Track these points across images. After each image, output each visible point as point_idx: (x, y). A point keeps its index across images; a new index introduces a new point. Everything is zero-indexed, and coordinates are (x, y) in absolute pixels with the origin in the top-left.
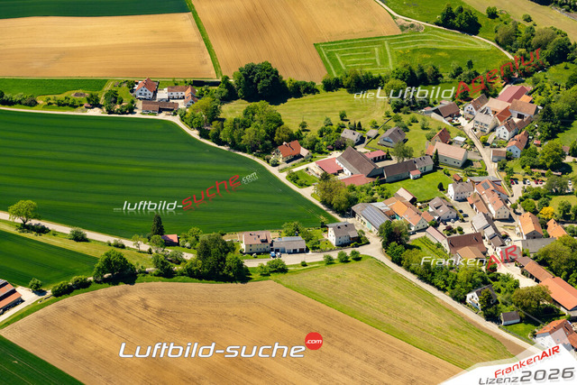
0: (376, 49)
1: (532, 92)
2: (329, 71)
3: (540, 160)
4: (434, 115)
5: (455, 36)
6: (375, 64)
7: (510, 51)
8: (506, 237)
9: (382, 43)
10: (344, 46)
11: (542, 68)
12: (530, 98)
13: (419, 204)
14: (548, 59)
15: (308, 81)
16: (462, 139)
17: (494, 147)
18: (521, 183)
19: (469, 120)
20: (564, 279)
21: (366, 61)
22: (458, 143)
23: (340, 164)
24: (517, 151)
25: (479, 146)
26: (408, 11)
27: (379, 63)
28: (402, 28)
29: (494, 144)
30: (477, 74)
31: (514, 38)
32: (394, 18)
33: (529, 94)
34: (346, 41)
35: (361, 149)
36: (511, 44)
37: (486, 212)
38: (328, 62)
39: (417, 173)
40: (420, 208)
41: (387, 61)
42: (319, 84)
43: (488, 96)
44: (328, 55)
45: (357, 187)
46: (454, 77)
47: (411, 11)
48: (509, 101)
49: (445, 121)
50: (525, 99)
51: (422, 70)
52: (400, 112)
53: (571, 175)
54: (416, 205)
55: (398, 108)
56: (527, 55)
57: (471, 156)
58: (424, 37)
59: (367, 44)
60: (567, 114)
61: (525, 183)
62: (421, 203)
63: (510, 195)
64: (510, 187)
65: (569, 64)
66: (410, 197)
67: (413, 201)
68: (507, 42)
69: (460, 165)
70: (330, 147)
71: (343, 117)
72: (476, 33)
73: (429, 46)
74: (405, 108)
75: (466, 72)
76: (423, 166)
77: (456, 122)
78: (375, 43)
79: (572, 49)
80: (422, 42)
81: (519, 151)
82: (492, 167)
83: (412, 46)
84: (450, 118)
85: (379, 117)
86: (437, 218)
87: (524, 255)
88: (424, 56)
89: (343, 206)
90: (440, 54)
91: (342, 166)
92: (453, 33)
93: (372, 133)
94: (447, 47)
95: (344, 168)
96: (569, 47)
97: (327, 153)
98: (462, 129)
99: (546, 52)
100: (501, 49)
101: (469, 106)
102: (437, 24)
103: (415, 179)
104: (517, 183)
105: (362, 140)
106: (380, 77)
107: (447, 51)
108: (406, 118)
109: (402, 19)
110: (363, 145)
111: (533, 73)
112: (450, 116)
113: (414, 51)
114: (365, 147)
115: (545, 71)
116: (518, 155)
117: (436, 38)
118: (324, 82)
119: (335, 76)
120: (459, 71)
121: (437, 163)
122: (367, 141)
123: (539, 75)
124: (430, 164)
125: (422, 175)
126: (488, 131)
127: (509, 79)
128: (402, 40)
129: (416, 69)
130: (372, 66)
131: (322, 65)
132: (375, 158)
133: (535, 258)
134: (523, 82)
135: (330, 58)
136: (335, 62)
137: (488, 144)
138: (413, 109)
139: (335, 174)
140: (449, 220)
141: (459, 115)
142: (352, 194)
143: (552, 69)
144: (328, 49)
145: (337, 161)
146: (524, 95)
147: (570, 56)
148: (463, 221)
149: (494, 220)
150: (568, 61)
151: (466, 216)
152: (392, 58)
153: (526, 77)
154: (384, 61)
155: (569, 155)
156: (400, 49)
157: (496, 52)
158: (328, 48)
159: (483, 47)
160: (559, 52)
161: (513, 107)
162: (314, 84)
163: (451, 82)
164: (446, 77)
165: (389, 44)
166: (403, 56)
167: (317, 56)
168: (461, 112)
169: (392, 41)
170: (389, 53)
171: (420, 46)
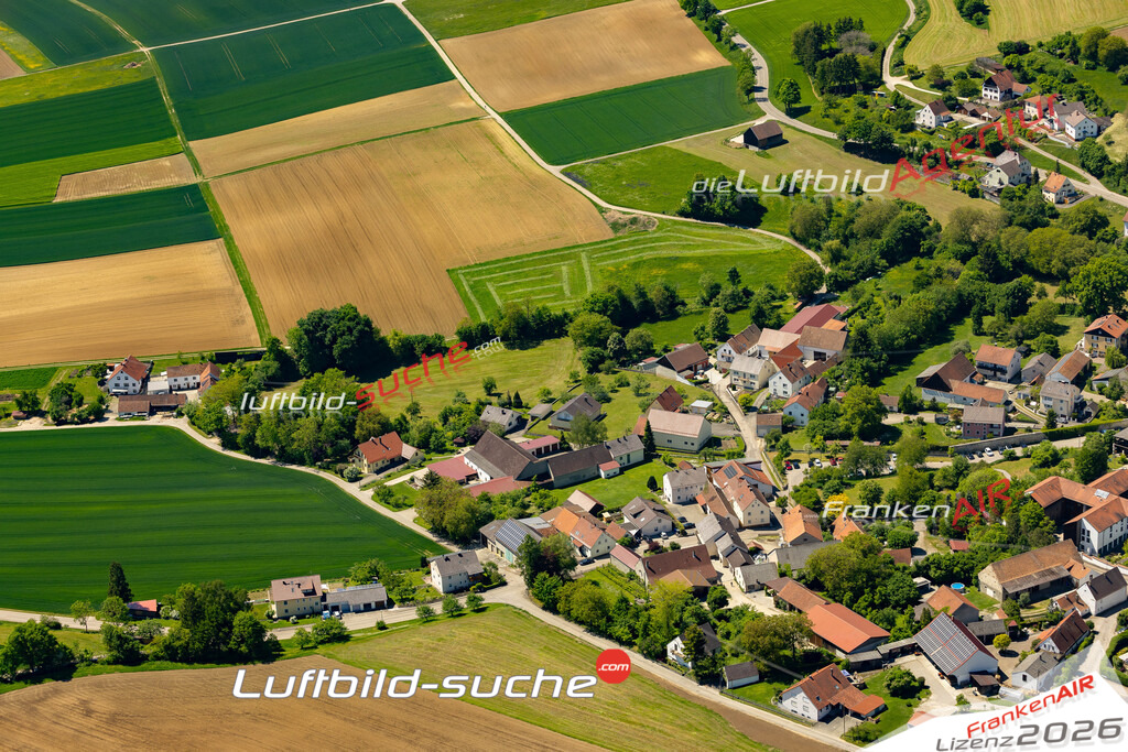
0: (564, 268)
1: (850, 314)
2: (474, 315)
3: (842, 423)
4: (660, 370)
5: (717, 232)
6: (560, 294)
7: (818, 249)
8: (757, 551)
9: (577, 257)
10: (503, 269)
11: (873, 271)
12: (843, 324)
13: (606, 515)
14: (883, 255)
15: (430, 333)
16: (706, 404)
17: (765, 412)
18: (804, 466)
19: (725, 372)
20: (847, 606)
21: (543, 291)
22: (698, 411)
23: (471, 464)
24: (800, 413)
25: (737, 414)
26: (630, 196)
27: (567, 293)
28: (615, 226)
29: (765, 408)
30: (748, 293)
31: (823, 224)
32: (602, 210)
33: (843, 319)
34: (508, 259)
35: (518, 438)
36: (818, 236)
37: (726, 514)
38: (473, 298)
39: (614, 466)
40: (609, 521)
41: (583, 287)
42: (451, 339)
43: (761, 326)
44: (471, 287)
45: (495, 495)
46: (706, 303)
47: (635, 195)
48: (798, 332)
49: (679, 378)
50: (834, 325)
51: (642, 294)
52: (599, 371)
53: (897, 445)
54: (601, 516)
55: (594, 366)
56: (845, 252)
57: (717, 430)
58: (658, 239)
59: (548, 261)
60: (902, 341)
61: (811, 465)
62: (611, 512)
63: (781, 486)
64: (783, 473)
65: (923, 262)
66: (593, 504)
67: (597, 511)
68: (809, 234)
69: (696, 448)
70: (459, 440)
71: (489, 388)
72: (755, 223)
73: (664, 253)
74: (608, 362)
75: (728, 289)
76: (624, 452)
77: (699, 378)
78: (563, 258)
79: (929, 233)
80: (652, 248)
81: (806, 413)
82: (756, 447)
83: (632, 258)
84: (689, 372)
85: (558, 383)
86: (634, 532)
87: (783, 575)
88: (654, 272)
89: (463, 527)
90: (685, 266)
91: (475, 467)
92: (713, 228)
93: (540, 409)
94: (699, 252)
95: (479, 471)
96: (924, 230)
97: (452, 451)
98: (711, 388)
99: (879, 242)
100: (802, 248)
101: (726, 348)
102: (683, 214)
103: (609, 477)
104: (797, 467)
105: (521, 424)
106: (566, 315)
107: (700, 260)
108: (606, 381)
109: (616, 212)
110: (522, 432)
111: (856, 282)
112: (690, 368)
113: (636, 265)
114: (524, 436)
115: (880, 277)
116: (806, 419)
117: (680, 239)
118: (459, 333)
119: (483, 319)
120: (715, 290)
121: (651, 446)
122: (530, 423)
123: (868, 285)
124: (637, 449)
125: (622, 471)
126: (757, 386)
127: (808, 297)
128: (613, 247)
129: (632, 295)
130: (555, 299)
131: (460, 306)
132: (539, 450)
133: (799, 580)
134: (836, 299)
135: (475, 293)
136: (485, 298)
137: (754, 409)
138: (623, 364)
139: (462, 483)
140: (659, 536)
141: (708, 367)
142: (483, 507)
143: (894, 273)
144: (471, 276)
145: (466, 461)
146: (831, 321)
147: (925, 244)
148: (685, 534)
149: (741, 528)
150: (922, 256)
151: (692, 526)
152: (594, 281)
153: (841, 291)
154: (578, 286)
155: (899, 411)
156: (609, 264)
157: (792, 252)
158: (473, 275)
159: (767, 247)
160: (902, 240)
161: (804, 340)
162: (440, 338)
163: (701, 313)
164: (693, 304)
165: (589, 258)
166: (616, 274)
167: (451, 289)
168: (712, 360)
169: (594, 251)
170: (588, 273)
171: (647, 255)
